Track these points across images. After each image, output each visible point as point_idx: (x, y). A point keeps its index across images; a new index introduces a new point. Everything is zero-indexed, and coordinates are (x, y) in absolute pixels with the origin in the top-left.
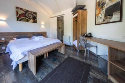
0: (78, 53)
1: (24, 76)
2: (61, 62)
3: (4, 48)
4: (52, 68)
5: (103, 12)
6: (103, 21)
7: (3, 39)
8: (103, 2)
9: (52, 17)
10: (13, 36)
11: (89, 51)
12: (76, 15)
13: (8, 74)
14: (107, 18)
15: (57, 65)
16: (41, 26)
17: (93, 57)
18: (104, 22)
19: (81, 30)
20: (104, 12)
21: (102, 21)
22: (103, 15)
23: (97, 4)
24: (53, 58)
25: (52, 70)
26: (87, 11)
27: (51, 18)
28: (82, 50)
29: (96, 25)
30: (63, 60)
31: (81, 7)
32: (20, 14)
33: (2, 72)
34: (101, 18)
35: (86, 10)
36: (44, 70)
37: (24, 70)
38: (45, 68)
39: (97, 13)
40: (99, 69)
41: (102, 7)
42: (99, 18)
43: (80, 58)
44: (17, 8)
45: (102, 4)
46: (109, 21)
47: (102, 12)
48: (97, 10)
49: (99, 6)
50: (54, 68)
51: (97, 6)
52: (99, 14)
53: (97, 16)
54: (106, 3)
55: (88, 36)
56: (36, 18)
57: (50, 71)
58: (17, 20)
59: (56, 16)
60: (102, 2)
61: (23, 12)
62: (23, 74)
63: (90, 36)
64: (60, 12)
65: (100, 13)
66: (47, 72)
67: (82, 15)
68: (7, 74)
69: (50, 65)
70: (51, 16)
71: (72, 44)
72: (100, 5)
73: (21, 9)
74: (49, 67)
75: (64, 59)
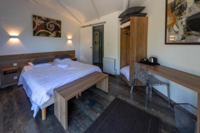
0: (131, 92)
1: (50, 130)
2: (105, 108)
3: (16, 78)
4: (91, 120)
5: (182, 23)
6: (182, 39)
7: (15, 65)
8: (182, 5)
9: (84, 27)
10: (28, 60)
11: (153, 88)
12: (128, 24)
13: (27, 124)
14: (189, 35)
15: (98, 115)
16: (67, 42)
17: (160, 102)
18: (184, 41)
19: (137, 50)
20: (184, 23)
21: (180, 38)
22: (181, 28)
23: (168, 7)
24: (89, 100)
25: (91, 123)
26: (147, 18)
27: (82, 27)
28: (138, 85)
29: (166, 43)
30: (108, 105)
31: (137, 10)
32: (38, 26)
33: (19, 120)
34: (177, 32)
35: (145, 15)
36: (79, 121)
37: (48, 119)
38: (80, 118)
39: (168, 24)
40: (177, 129)
41: (180, 14)
42: (173, 32)
43: (138, 103)
44: (34, 16)
45: (178, 8)
46: (195, 41)
47: (179, 23)
48: (168, 18)
49: (172, 12)
50: (94, 119)
51: (169, 11)
52: (172, 25)
53: (169, 29)
54: (189, 6)
55: (151, 63)
56: (60, 30)
57: (88, 124)
58: (34, 35)
59: (91, 25)
60: (179, 4)
61: (43, 22)
62: (48, 126)
63: (154, 63)
64: (99, 18)
65: (174, 23)
66: (83, 126)
67: (138, 25)
68: (25, 123)
69: (87, 114)
70: (83, 25)
71: (118, 73)
72: (174, 9)
73: (39, 18)
74: (86, 116)
75: (110, 103)
